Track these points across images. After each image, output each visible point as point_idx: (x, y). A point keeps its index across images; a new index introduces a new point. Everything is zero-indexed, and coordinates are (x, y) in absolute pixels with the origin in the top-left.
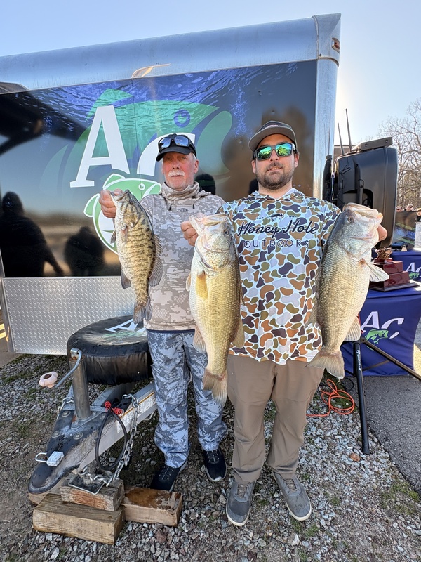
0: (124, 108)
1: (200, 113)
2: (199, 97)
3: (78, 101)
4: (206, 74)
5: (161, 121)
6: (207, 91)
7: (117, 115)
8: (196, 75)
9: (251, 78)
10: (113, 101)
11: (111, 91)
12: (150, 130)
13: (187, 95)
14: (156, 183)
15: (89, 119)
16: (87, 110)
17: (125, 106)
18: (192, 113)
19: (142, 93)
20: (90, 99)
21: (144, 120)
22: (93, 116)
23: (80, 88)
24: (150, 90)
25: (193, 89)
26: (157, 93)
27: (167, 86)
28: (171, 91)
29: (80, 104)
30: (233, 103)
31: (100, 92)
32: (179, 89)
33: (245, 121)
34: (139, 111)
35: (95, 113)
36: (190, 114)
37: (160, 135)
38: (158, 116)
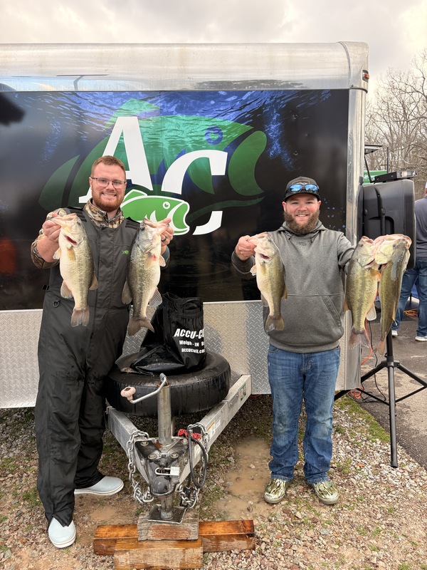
1: (234, 132)
2: (233, 115)
4: (241, 94)
5: (191, 137)
6: (241, 109)
7: (140, 127)
8: (230, 94)
9: (286, 101)
10: (137, 112)
11: (136, 101)
13: (220, 112)
14: (183, 202)
15: (106, 129)
16: (105, 119)
17: (151, 118)
18: (225, 131)
19: (171, 106)
20: (109, 108)
22: (113, 126)
23: (99, 95)
24: (179, 104)
25: (227, 107)
26: (187, 107)
27: (198, 102)
28: (203, 107)
29: (96, 112)
30: (268, 124)
31: (122, 101)
32: (212, 105)
33: (279, 142)
34: (167, 124)
35: (115, 123)
36: (223, 131)
37: (190, 151)
38: (188, 131)
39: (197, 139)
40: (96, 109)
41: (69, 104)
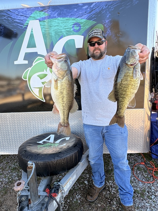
0: (44, 21)
1: (86, 25)
2: (86, 16)
3: (19, 17)
4: (90, 4)
6: (90, 13)
7: (40, 25)
8: (84, 4)
9: (114, 6)
10: (38, 18)
11: (38, 12)
12: (59, 33)
13: (79, 15)
15: (25, 27)
16: (24, 22)
17: (45, 20)
18: (82, 25)
19: (55, 14)
20: (25, 16)
21: (56, 28)
22: (27, 26)
23: (20, 10)
24: (59, 12)
25: (83, 12)
26: (63, 13)
27: (68, 10)
28: (71, 13)
29: (20, 19)
30: (104, 20)
31: (31, 12)
32: (75, 11)
33: (110, 29)
34: (53, 23)
35: (28, 24)
36: (81, 25)
37: (65, 36)
38: (63, 26)
39: (68, 30)
40: (19, 18)
41: (7, 16)
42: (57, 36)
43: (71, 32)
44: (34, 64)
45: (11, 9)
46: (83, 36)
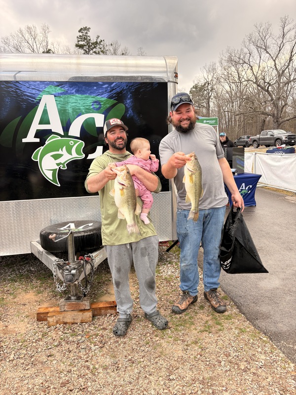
0: (60, 97)
1: (107, 104)
2: (106, 95)
3: (30, 90)
5: (84, 106)
6: (110, 92)
7: (56, 101)
8: (104, 83)
9: (135, 88)
10: (54, 93)
11: (53, 87)
12: (77, 111)
13: (100, 93)
14: (81, 141)
15: (37, 102)
16: (36, 96)
17: (62, 96)
18: (103, 103)
19: (73, 90)
20: (38, 90)
21: (73, 105)
22: (40, 100)
23: (32, 83)
24: (77, 88)
25: (103, 90)
26: (81, 90)
27: (87, 87)
28: (90, 90)
29: (31, 92)
30: (126, 100)
31: (45, 86)
32: (95, 89)
33: (132, 110)
34: (70, 99)
35: (41, 98)
36: (101, 103)
37: (83, 114)
38: (82, 103)
39: (87, 107)
41: (15, 88)
42: (75, 113)
43: (90, 109)
44: (47, 143)
45: (21, 81)
46: (104, 115)
